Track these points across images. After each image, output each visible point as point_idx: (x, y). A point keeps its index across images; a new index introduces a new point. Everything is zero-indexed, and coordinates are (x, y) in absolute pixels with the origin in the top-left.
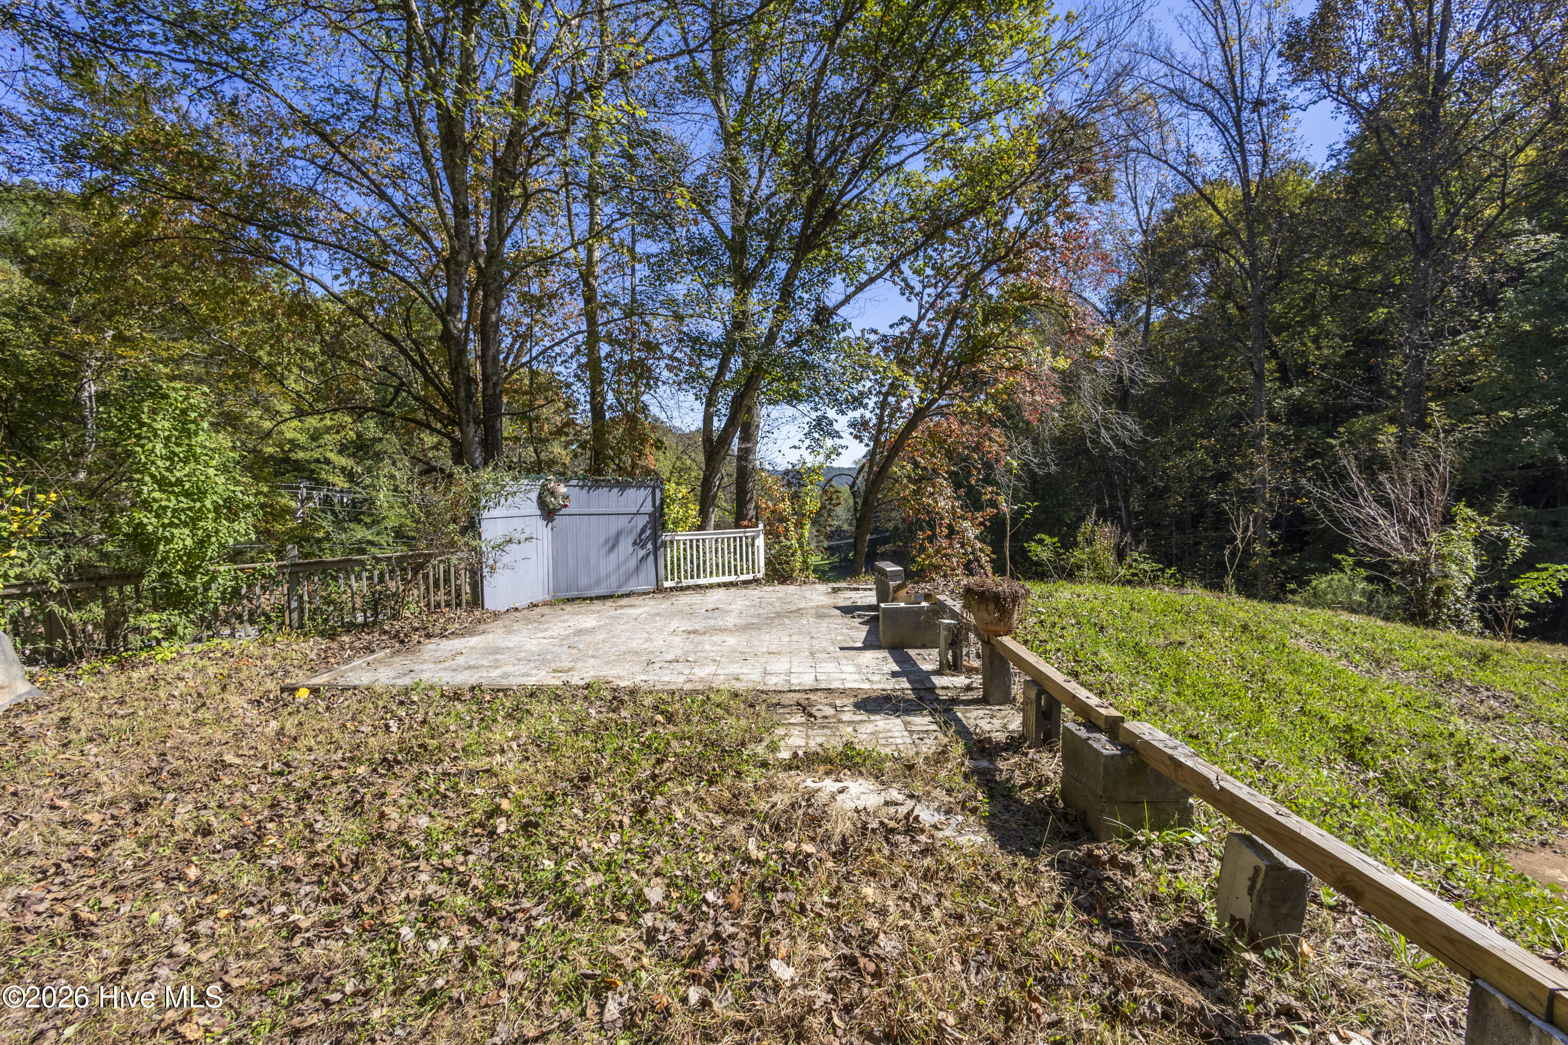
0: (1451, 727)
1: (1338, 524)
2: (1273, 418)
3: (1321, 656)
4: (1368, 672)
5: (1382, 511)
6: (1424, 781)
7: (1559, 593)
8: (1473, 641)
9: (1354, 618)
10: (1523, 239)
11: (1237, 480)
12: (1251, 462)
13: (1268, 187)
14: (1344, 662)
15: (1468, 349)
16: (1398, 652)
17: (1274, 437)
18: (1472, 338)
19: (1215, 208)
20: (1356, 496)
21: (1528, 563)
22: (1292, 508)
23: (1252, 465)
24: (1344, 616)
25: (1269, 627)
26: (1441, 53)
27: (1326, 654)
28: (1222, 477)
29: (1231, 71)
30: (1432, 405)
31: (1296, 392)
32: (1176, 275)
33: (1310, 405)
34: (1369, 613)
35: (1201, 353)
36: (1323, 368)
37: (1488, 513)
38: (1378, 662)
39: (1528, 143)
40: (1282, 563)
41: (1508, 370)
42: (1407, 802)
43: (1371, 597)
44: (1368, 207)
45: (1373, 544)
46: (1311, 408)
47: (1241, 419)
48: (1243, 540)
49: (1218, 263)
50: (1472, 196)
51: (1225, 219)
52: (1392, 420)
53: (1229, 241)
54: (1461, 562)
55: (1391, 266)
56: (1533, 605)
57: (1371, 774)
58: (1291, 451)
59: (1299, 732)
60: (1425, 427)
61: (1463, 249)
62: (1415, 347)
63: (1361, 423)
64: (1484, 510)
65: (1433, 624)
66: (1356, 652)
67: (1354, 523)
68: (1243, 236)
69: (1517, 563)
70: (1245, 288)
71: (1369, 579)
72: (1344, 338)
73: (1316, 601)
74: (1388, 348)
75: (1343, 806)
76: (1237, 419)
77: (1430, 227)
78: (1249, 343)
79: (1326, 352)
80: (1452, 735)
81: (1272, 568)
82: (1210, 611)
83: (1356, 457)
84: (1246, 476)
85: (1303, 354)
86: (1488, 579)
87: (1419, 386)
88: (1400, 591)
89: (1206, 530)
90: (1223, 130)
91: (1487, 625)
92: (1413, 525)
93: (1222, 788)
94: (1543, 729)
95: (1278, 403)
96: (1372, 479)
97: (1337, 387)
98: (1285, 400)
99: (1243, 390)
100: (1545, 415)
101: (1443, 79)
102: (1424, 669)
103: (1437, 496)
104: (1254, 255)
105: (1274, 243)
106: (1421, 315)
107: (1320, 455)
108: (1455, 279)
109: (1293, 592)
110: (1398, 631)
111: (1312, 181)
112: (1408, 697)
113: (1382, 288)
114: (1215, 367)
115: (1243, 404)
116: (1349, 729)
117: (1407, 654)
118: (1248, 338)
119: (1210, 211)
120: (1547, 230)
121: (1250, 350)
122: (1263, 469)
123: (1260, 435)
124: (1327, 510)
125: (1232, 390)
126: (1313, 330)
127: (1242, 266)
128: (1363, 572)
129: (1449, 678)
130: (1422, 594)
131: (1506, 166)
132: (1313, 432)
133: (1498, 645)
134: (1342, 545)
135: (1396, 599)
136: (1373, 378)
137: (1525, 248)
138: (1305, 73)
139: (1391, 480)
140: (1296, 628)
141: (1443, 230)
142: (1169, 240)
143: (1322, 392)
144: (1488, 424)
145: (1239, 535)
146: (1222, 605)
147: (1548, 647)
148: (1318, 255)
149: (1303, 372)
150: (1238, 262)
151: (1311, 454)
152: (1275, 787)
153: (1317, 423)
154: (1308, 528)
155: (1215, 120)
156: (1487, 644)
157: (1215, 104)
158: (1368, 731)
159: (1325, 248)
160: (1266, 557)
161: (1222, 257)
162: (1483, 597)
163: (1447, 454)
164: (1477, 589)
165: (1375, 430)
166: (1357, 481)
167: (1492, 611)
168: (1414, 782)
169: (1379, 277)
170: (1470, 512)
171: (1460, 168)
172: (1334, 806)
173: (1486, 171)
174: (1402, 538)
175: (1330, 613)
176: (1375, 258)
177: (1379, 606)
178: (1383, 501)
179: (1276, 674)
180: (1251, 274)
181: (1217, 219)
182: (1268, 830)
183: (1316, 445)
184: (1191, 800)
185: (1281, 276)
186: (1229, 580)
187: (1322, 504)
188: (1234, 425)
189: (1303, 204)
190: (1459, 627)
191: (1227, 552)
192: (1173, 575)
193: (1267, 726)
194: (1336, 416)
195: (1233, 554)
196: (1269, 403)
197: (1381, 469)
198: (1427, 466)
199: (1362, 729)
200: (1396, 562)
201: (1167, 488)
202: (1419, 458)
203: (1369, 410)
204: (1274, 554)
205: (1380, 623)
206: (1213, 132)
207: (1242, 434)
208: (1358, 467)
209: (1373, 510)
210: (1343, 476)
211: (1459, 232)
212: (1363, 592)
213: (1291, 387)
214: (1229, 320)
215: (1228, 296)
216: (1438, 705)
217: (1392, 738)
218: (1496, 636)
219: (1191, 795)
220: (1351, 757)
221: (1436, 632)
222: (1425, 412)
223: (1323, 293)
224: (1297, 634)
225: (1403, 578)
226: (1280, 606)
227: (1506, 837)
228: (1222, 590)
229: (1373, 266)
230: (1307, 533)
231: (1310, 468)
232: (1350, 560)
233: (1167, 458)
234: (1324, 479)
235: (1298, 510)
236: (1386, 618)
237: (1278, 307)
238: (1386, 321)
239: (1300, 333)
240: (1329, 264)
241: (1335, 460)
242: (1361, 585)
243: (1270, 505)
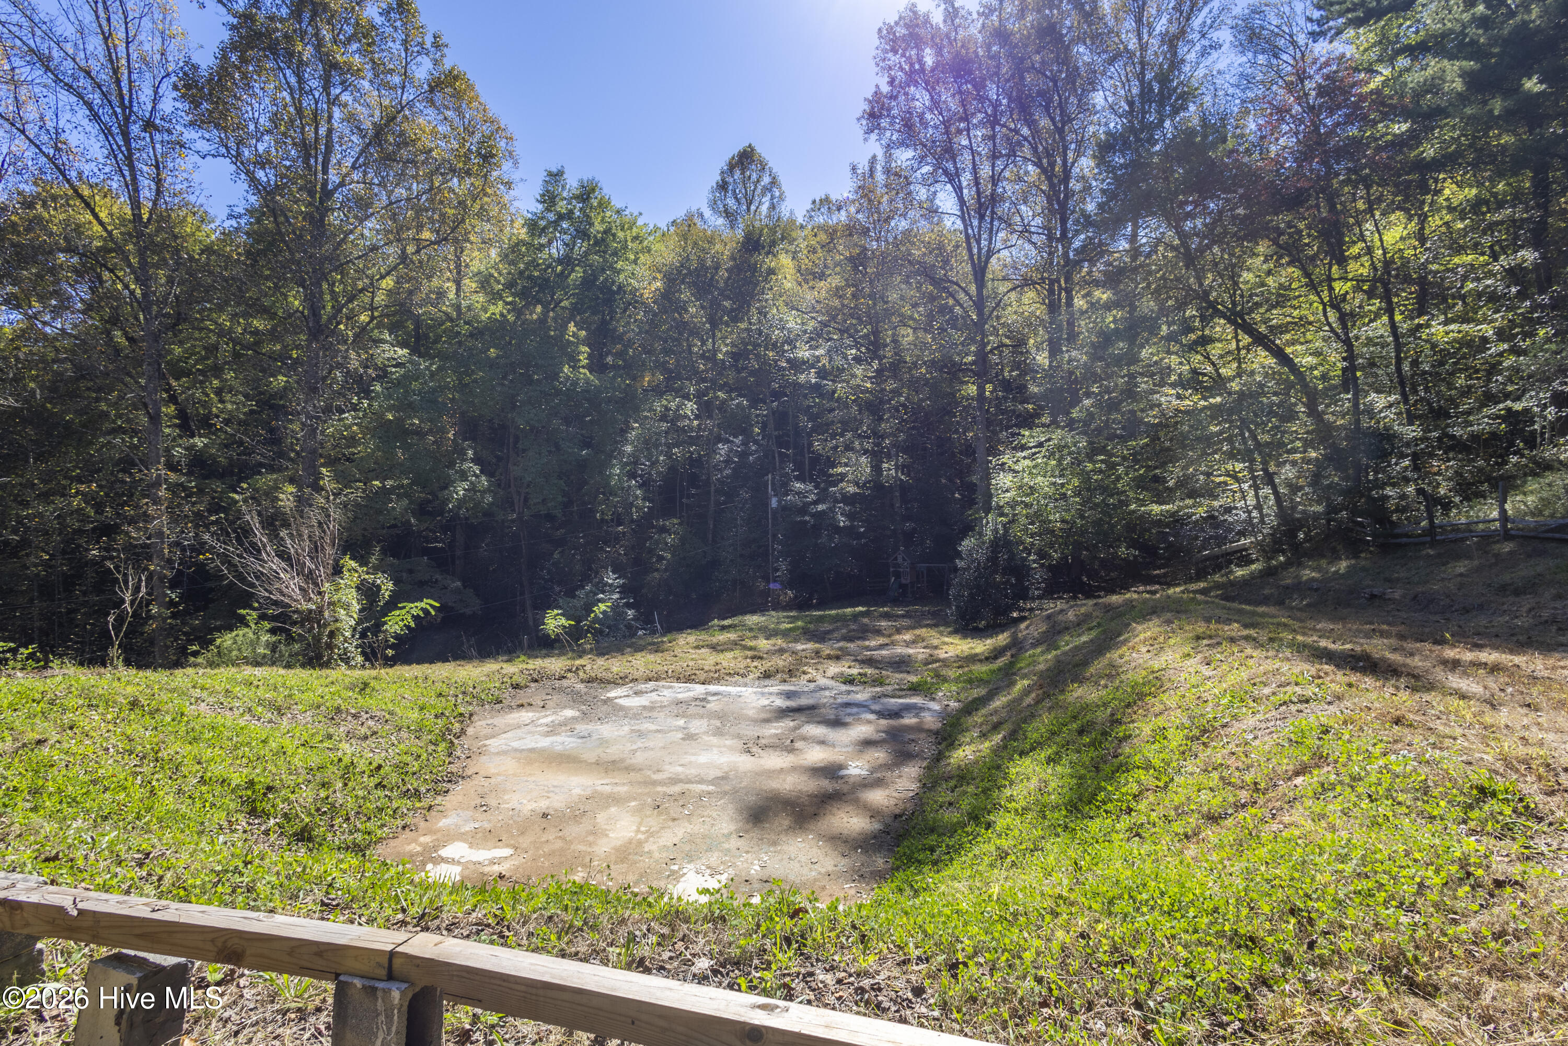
0: (340, 754)
1: (243, 579)
2: (172, 466)
3: (224, 717)
4: (270, 721)
5: (283, 565)
6: (318, 810)
7: (413, 625)
8: (357, 673)
9: (259, 672)
10: (386, 347)
11: (127, 534)
12: (145, 514)
13: (161, 218)
14: (247, 717)
15: (350, 427)
16: (298, 696)
17: (174, 488)
18: (354, 418)
19: (96, 216)
20: (259, 551)
21: (392, 604)
22: (196, 564)
23: (147, 518)
24: (248, 671)
25: (165, 696)
26: (325, 171)
27: (228, 713)
28: (109, 530)
29: (116, 71)
30: (324, 470)
31: (199, 442)
32: (39, 276)
33: (213, 458)
34: (273, 664)
35: (77, 379)
36: (227, 422)
37: (366, 565)
38: (279, 710)
39: (388, 273)
40: (184, 623)
41: (378, 448)
42: (304, 836)
43: (274, 648)
44: (267, 278)
45: (276, 597)
46: (215, 461)
47: (134, 465)
48: (132, 603)
49: (101, 282)
50: (350, 300)
51: (110, 233)
52: (292, 481)
53: (114, 259)
54: (347, 607)
55: (289, 339)
56: (397, 636)
57: (272, 822)
58: (194, 504)
59: (198, 804)
60: (319, 489)
61: (345, 342)
62: (309, 417)
63: (265, 480)
64: (363, 562)
65: (326, 665)
66: (259, 704)
67: (257, 578)
68: (134, 261)
69: (387, 603)
70: (137, 319)
71: (273, 631)
72: (247, 396)
73: (222, 659)
74: (287, 414)
75: (236, 867)
76: (127, 464)
77: (320, 316)
78: (142, 382)
79: (229, 406)
80: (340, 760)
81: (171, 631)
82: (85, 693)
83: (259, 514)
84: (139, 529)
85: (205, 405)
86: (367, 619)
87: (314, 452)
88: (301, 638)
89: (84, 593)
90: (107, 132)
91: (367, 659)
92: (310, 577)
93: (81, 912)
94: (404, 734)
95: (178, 452)
96: (274, 536)
97: (241, 443)
98: (186, 449)
99: (135, 432)
100: (402, 486)
101: (328, 194)
102: (319, 707)
103: (329, 550)
104: (148, 287)
105: (170, 281)
106: (314, 390)
107: (225, 510)
108: (339, 366)
109: (195, 654)
110: (298, 676)
111: (211, 234)
112: (305, 736)
113: (283, 356)
114: (98, 400)
115: (133, 447)
116: (251, 784)
117: (305, 696)
118: (141, 375)
119: (89, 217)
120: (403, 345)
121: (143, 388)
122: (161, 522)
123: (157, 484)
124: (231, 565)
125: (119, 430)
126: (216, 382)
127: (132, 293)
128: (267, 625)
129: (338, 710)
130: (317, 639)
131: (373, 287)
132: (218, 486)
133: (374, 673)
134: (246, 600)
135: (297, 646)
136: (274, 439)
137: (387, 355)
138: (202, 122)
139: (291, 536)
140: (197, 693)
141: (330, 320)
142: (28, 230)
143: (226, 446)
144: (364, 491)
145: (128, 597)
146: (104, 683)
147: (407, 668)
148: (220, 309)
149: (206, 423)
150: (126, 287)
151: (215, 508)
152: (161, 878)
153: (221, 476)
154: (212, 585)
155: (95, 117)
156: (368, 674)
157: (96, 98)
158: (268, 780)
159: (227, 303)
160: (165, 620)
161: (106, 275)
162: (363, 635)
163: (336, 514)
164: (359, 628)
165: (277, 488)
166: (260, 536)
167: (370, 646)
168: (310, 814)
169: (278, 347)
170: (353, 564)
171: (342, 273)
172: (227, 871)
173: (360, 284)
174: (301, 589)
175: (234, 670)
176: (274, 328)
177: (282, 656)
178: (283, 555)
179: (174, 748)
180: (145, 304)
181: (97, 228)
182: (139, 936)
183: (221, 499)
184: (39, 945)
185: (180, 318)
186: (114, 652)
187: (226, 559)
188: (124, 471)
189: (203, 252)
190: (347, 663)
191: (111, 619)
192: (31, 656)
193: (160, 810)
194: (241, 471)
195: (120, 620)
196: (167, 450)
197: (282, 526)
198: (320, 523)
199: (263, 780)
200: (297, 611)
201: (25, 543)
202: (314, 516)
203: (272, 469)
204: (174, 616)
205: (282, 671)
206: (93, 128)
207: (134, 481)
208: (261, 522)
209: (276, 564)
210: (247, 531)
211: (342, 327)
212: (268, 644)
213: (193, 436)
214: (117, 350)
215: (114, 321)
216: (330, 737)
217: (290, 780)
218: (373, 667)
219: (38, 939)
220: (253, 812)
221: (328, 671)
222: (318, 476)
223: (226, 348)
224: (197, 699)
225: (303, 626)
226: (179, 672)
227: (379, 832)
228: (104, 665)
229: (273, 335)
230: (211, 590)
231: (213, 523)
232: (255, 614)
233: (26, 505)
234: (228, 534)
235: (201, 566)
236: (288, 666)
237: (178, 350)
238: (285, 388)
239: (201, 382)
240: (231, 321)
241: (239, 515)
242: (265, 638)
243: (170, 561)
